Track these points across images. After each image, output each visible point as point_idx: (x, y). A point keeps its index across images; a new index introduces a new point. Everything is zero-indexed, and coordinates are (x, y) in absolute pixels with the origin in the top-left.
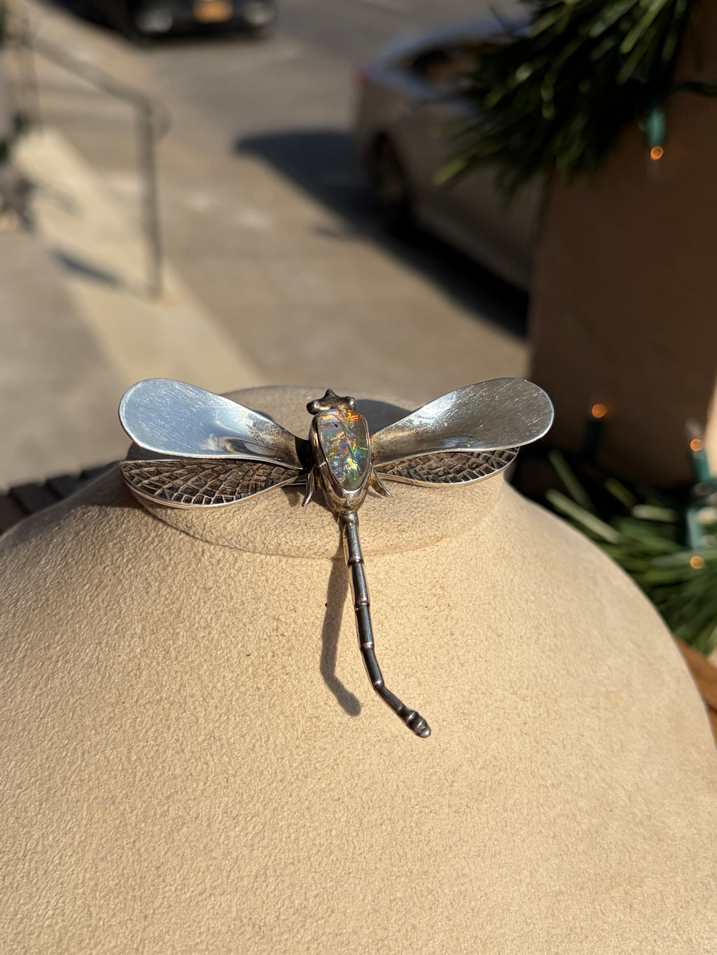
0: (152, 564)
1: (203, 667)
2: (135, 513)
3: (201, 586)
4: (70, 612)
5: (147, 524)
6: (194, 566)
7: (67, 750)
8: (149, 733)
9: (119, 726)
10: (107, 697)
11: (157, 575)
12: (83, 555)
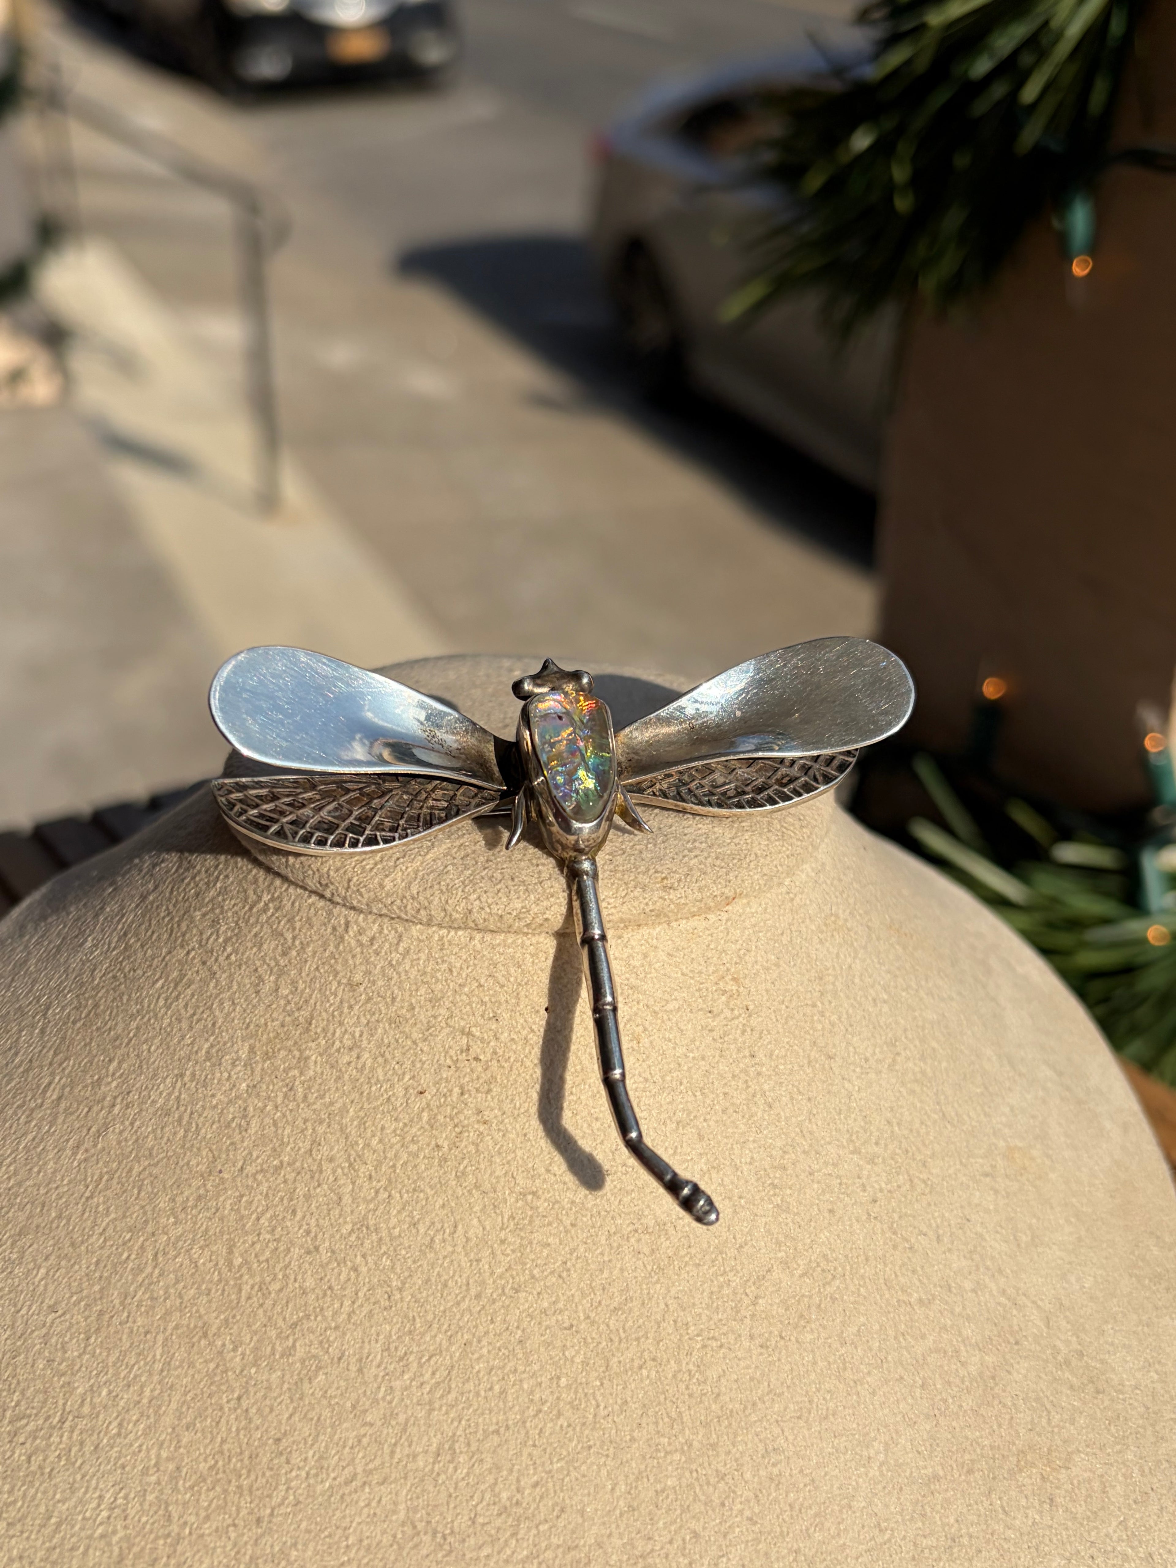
0: (265, 946)
1: (348, 1112)
2: (236, 863)
3: (344, 981)
4: (134, 1025)
5: (256, 881)
6: (331, 948)
7: (130, 1249)
8: (262, 1221)
9: (213, 1210)
10: (193, 1162)
11: (273, 963)
12: (153, 933)
